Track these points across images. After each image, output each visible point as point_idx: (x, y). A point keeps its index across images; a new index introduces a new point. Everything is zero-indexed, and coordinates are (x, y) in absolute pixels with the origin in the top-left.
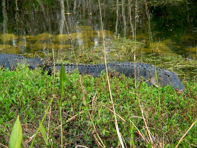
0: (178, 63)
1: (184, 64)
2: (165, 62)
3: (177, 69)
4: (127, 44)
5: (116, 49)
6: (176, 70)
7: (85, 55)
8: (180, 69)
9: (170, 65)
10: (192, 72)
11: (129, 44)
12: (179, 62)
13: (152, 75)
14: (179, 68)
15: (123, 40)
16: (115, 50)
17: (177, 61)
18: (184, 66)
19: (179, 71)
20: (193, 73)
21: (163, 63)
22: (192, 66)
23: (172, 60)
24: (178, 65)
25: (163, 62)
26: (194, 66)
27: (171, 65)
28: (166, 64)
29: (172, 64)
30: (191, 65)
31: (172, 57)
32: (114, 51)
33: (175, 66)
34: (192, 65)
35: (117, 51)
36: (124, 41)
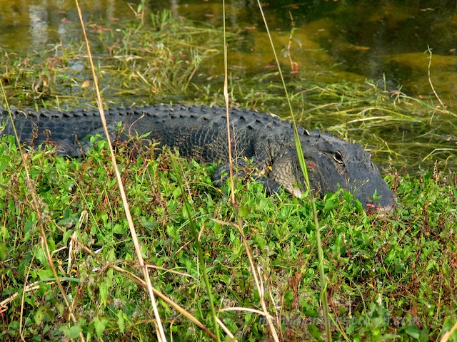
0: (366, 109)
1: (386, 114)
2: (318, 104)
3: (360, 128)
4: (175, 38)
5: (135, 54)
6: (359, 133)
7: (23, 76)
8: (373, 130)
9: (335, 116)
10: (416, 140)
11: (183, 37)
12: (366, 104)
13: (279, 154)
14: (369, 125)
15: (161, 22)
16: (131, 58)
17: (360, 100)
18: (387, 118)
19: (367, 137)
20: (418, 144)
21: (309, 107)
22: (415, 120)
23: (342, 97)
24: (366, 113)
25: (310, 104)
26: (423, 119)
27: (340, 116)
28: (321, 110)
29: (342, 112)
30: (410, 114)
31: (340, 86)
32: (130, 63)
33: (355, 117)
34: (413, 116)
35: (138, 62)
36: (164, 24)
